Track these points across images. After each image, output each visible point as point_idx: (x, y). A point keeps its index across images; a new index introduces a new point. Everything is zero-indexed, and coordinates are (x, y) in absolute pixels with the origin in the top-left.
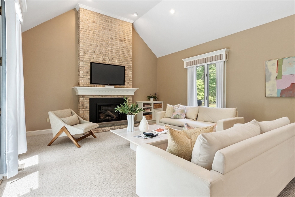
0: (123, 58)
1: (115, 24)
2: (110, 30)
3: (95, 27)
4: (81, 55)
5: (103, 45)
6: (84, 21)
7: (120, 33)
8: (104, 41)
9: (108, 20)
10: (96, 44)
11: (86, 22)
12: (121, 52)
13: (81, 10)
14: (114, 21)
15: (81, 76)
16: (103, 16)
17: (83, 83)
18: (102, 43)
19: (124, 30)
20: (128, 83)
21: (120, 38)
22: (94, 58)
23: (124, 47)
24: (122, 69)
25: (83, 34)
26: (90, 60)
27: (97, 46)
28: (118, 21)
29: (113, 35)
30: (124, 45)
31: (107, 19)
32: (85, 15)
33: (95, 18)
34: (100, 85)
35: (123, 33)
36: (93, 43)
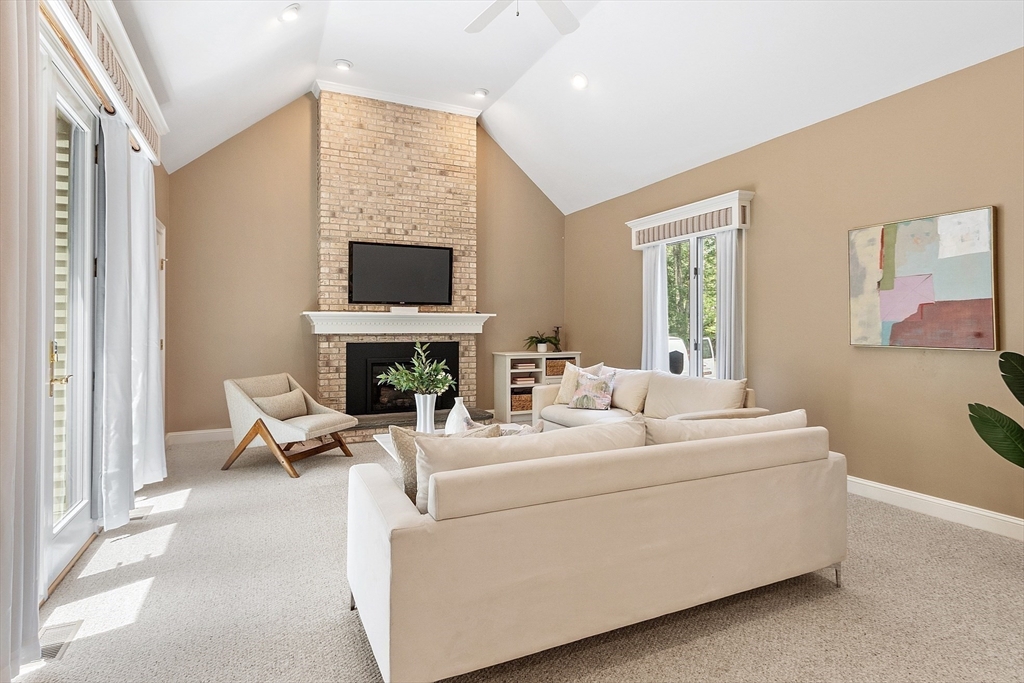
0: (448, 224)
1: (424, 124)
2: (407, 145)
3: (364, 139)
4: (324, 223)
5: (388, 189)
6: (331, 127)
7: (439, 149)
8: (390, 178)
9: (403, 116)
10: (365, 188)
11: (337, 128)
12: (441, 207)
13: (323, 95)
14: (421, 118)
15: (324, 281)
16: (388, 107)
17: (328, 301)
18: (383, 183)
19: (450, 140)
20: (464, 298)
21: (437, 166)
22: (361, 229)
23: (450, 192)
24: (445, 257)
25: (330, 164)
26: (348, 234)
27: (370, 194)
28: (433, 115)
29: (416, 158)
30: (451, 186)
31: (398, 115)
32: (335, 110)
33: (365, 114)
34: (377, 307)
35: (446, 150)
36: (358, 187)
